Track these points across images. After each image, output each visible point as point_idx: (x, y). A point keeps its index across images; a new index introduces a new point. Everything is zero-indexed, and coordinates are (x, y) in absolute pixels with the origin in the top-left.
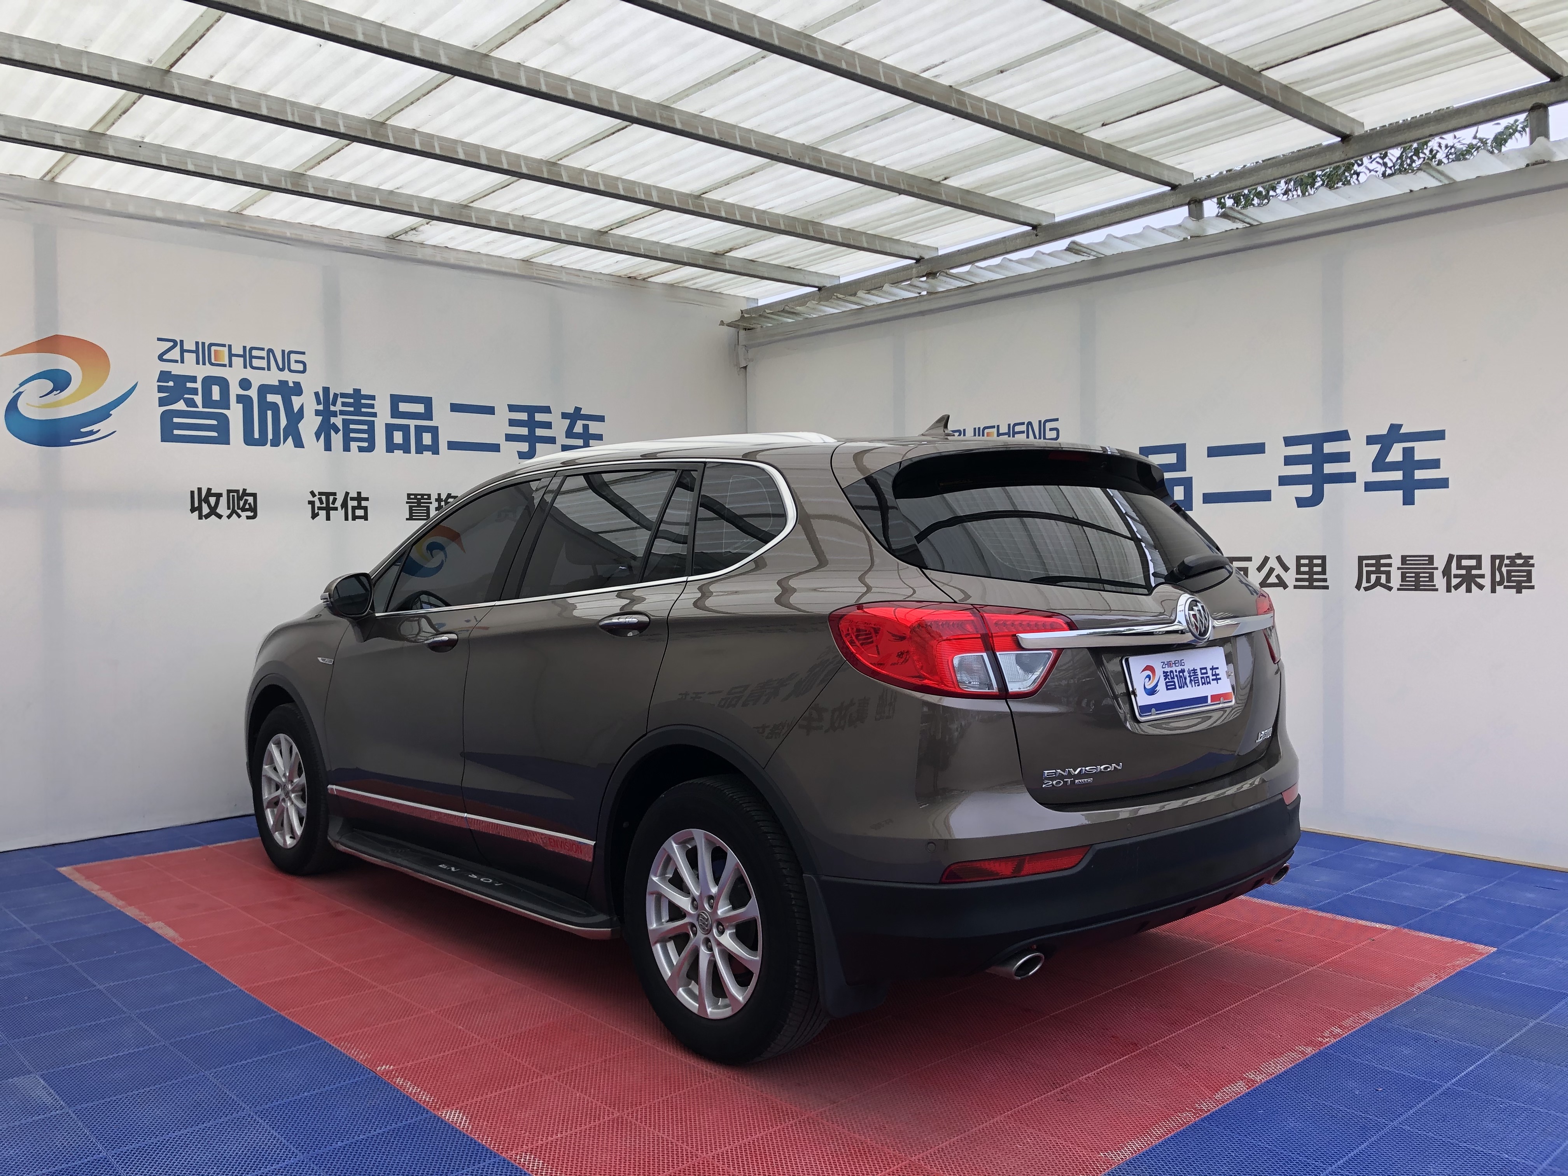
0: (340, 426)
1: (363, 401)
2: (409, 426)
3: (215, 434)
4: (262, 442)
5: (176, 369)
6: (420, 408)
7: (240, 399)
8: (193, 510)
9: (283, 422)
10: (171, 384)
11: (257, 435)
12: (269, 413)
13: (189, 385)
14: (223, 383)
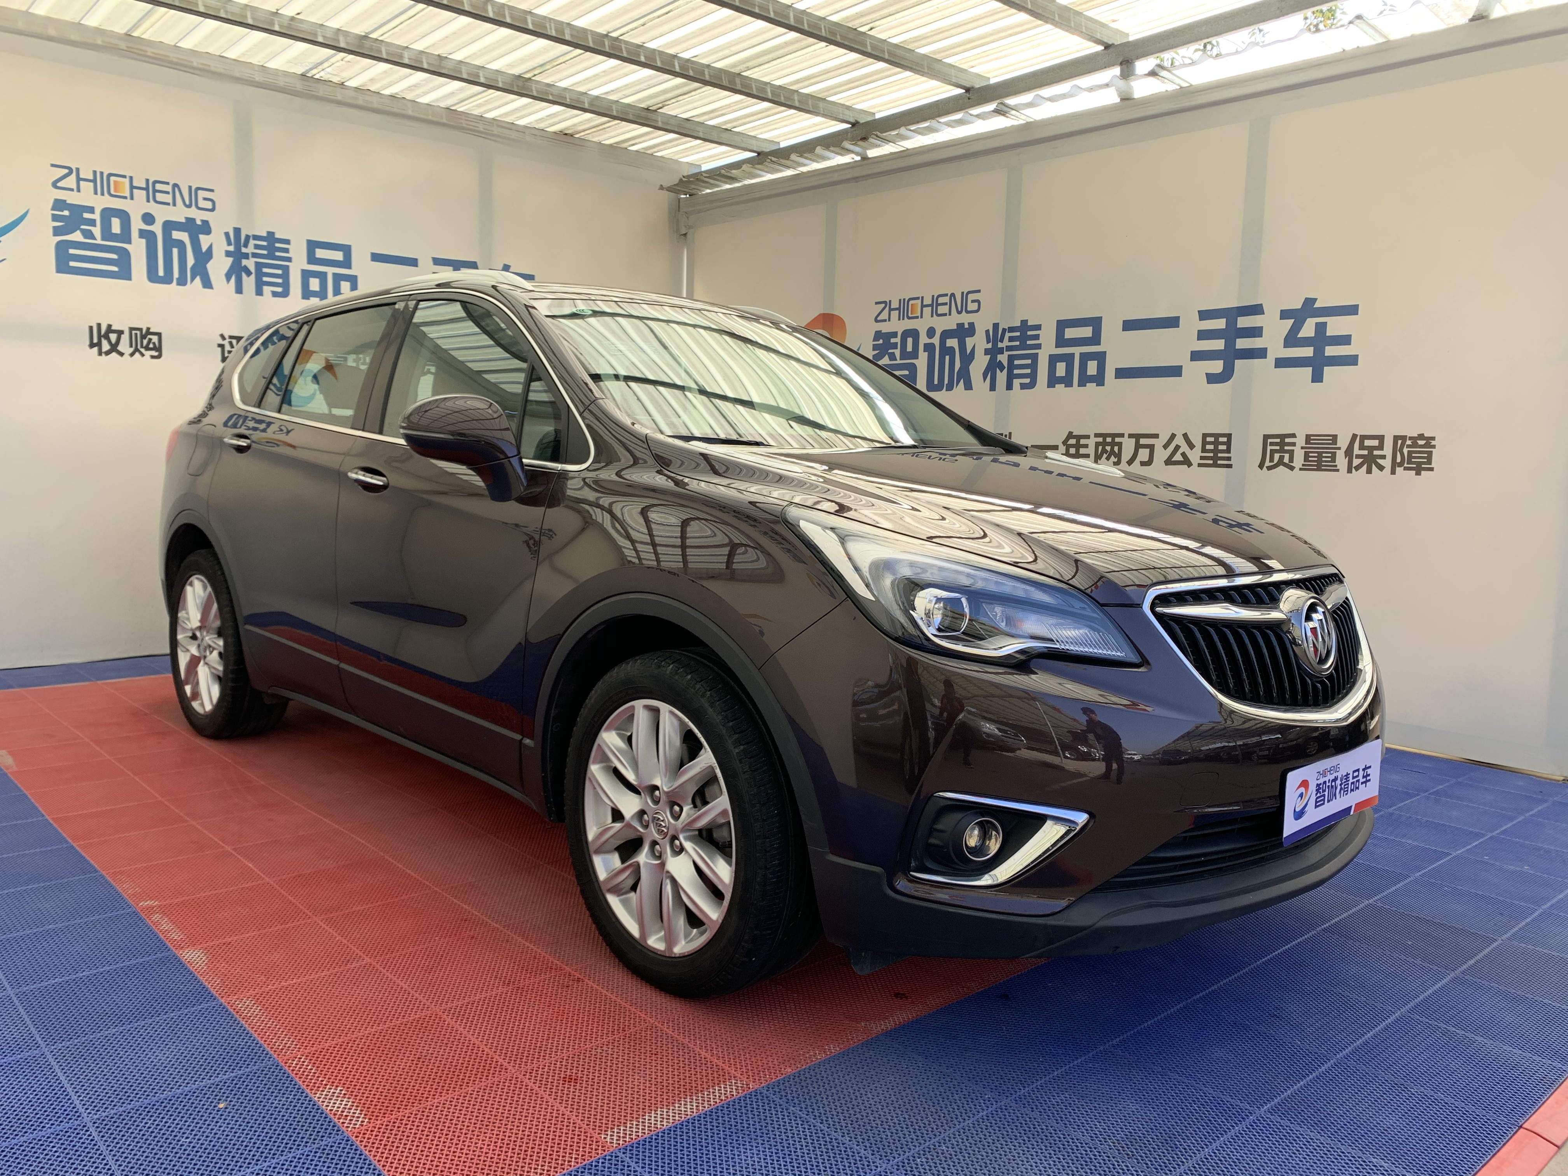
0: (252, 268)
1: (277, 245)
2: (325, 274)
3: (115, 269)
4: (167, 279)
5: (72, 198)
6: (338, 256)
7: (143, 234)
8: (92, 345)
9: (191, 261)
10: (66, 213)
11: (161, 273)
12: (175, 251)
13: (86, 215)
14: (124, 217)
